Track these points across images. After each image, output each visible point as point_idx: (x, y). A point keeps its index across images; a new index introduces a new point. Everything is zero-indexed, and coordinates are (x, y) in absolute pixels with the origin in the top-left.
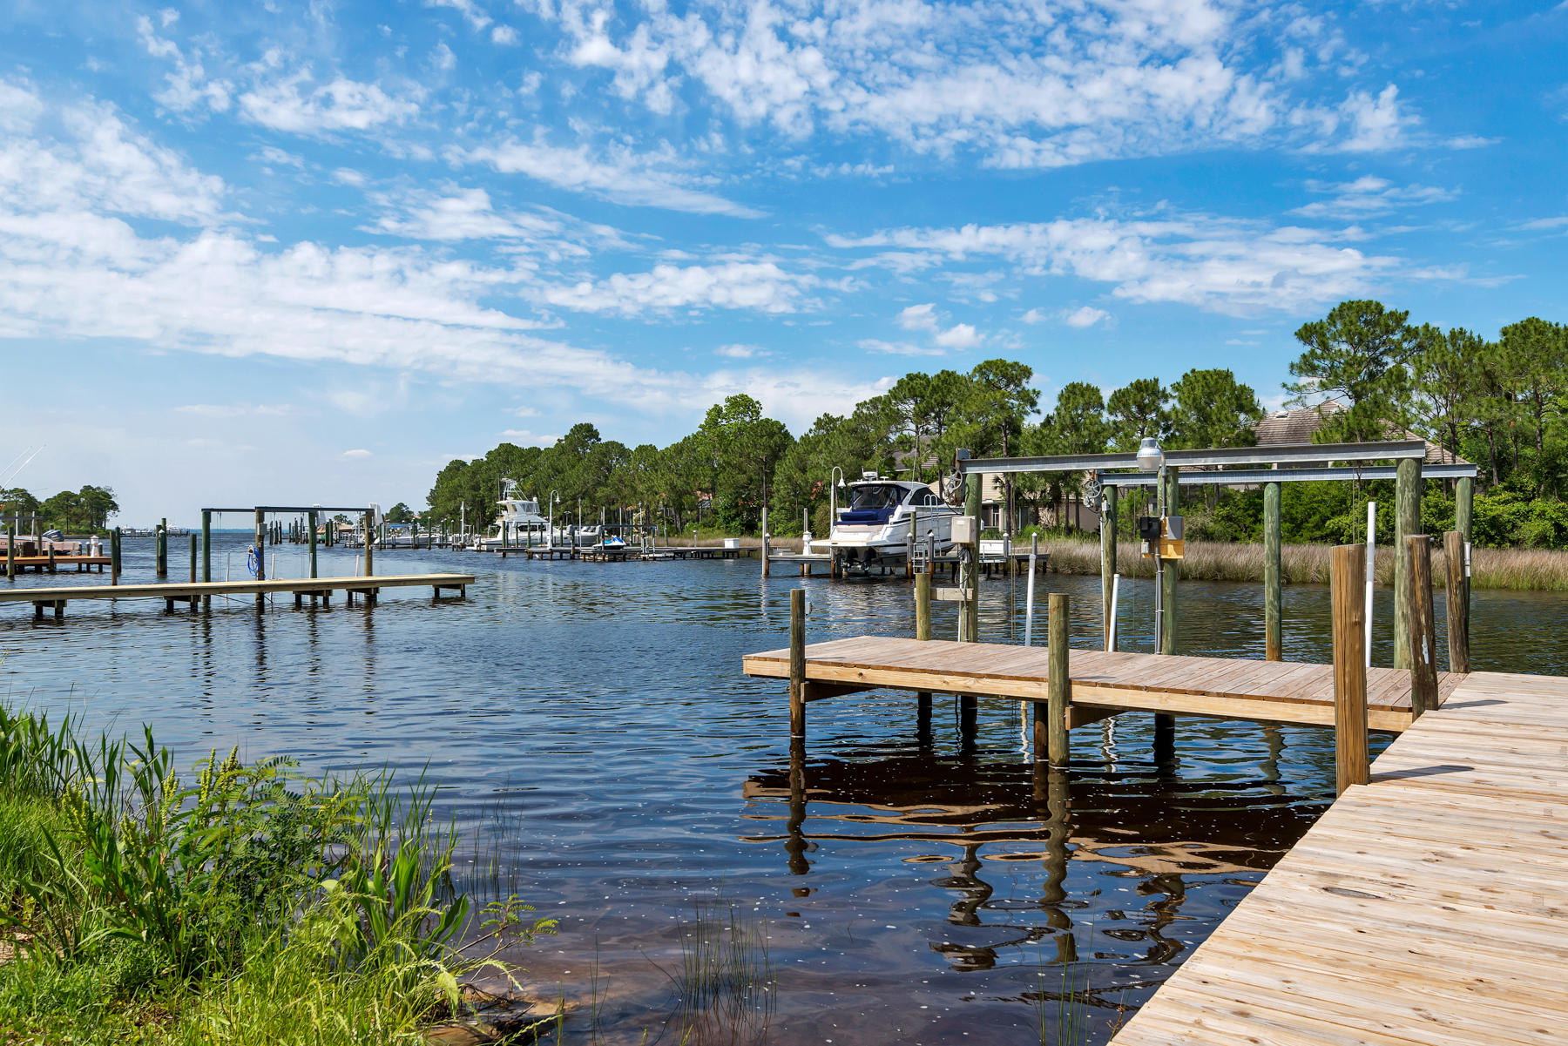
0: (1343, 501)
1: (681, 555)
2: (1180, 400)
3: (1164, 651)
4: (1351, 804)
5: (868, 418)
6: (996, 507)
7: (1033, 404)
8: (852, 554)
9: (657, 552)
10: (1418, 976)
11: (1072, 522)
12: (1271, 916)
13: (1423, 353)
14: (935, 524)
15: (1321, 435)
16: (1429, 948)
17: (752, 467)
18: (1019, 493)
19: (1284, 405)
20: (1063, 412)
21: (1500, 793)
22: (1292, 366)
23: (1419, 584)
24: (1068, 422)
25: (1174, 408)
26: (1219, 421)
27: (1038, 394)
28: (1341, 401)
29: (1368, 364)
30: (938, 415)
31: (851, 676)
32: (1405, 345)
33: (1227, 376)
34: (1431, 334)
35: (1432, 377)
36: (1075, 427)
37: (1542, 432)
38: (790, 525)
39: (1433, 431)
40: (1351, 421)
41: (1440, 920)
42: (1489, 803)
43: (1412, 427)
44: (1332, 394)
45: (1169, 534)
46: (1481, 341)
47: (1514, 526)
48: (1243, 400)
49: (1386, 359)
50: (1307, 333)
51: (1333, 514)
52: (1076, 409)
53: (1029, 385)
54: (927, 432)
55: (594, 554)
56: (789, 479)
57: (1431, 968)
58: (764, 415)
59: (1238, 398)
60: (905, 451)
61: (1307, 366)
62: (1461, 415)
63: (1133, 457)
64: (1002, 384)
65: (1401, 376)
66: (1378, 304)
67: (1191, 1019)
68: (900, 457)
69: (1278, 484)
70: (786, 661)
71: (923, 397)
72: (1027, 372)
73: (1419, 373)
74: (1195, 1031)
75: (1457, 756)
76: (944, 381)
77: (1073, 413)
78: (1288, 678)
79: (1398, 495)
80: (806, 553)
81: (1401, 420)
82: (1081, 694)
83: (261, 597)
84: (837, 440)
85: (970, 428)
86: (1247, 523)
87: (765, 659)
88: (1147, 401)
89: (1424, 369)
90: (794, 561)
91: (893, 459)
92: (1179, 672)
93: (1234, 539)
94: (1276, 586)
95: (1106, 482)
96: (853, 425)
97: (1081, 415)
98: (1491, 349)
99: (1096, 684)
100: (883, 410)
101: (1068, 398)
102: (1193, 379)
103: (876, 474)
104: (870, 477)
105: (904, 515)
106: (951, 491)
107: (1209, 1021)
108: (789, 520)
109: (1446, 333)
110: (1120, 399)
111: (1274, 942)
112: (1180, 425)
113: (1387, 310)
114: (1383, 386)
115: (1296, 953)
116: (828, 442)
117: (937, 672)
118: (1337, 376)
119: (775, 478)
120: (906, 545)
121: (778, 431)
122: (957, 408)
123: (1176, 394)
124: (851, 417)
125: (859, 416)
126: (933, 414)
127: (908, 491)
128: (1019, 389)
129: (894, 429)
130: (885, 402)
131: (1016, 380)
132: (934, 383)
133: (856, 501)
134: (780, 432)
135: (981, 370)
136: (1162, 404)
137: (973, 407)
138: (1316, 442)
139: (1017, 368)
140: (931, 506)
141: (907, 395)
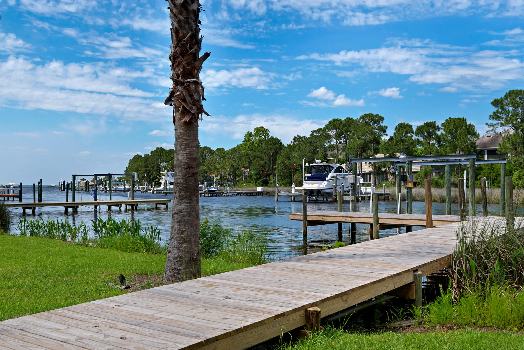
0: (511, 171)
1: (239, 194)
2: (444, 130)
5: (316, 137)
6: (370, 174)
7: (385, 131)
8: (311, 192)
9: (230, 193)
14: (344, 180)
15: (502, 144)
17: (266, 158)
18: (379, 168)
19: (487, 131)
20: (397, 135)
22: (490, 116)
24: (399, 139)
25: (442, 133)
26: (460, 138)
27: (386, 127)
28: (510, 130)
30: (345, 136)
31: (320, 219)
33: (463, 120)
36: (402, 141)
38: (283, 182)
40: (513, 138)
44: (506, 127)
45: (409, 180)
48: (470, 130)
50: (496, 103)
52: (402, 134)
53: (383, 124)
54: (341, 143)
55: (204, 193)
56: (283, 162)
58: (270, 135)
59: (468, 129)
60: (332, 151)
61: (495, 116)
64: (372, 123)
68: (329, 153)
71: (339, 129)
72: (382, 119)
76: (348, 122)
77: (401, 135)
79: (469, 168)
80: (293, 192)
82: (381, 221)
83: (96, 207)
84: (303, 146)
85: (358, 142)
88: (431, 131)
90: (288, 195)
91: (327, 154)
95: (397, 165)
96: (310, 140)
97: (404, 136)
99: (385, 219)
100: (322, 134)
101: (399, 129)
102: (450, 122)
103: (321, 161)
104: (318, 162)
105: (332, 177)
108: (283, 180)
110: (420, 129)
116: (299, 147)
119: (276, 162)
120: (332, 189)
121: (277, 142)
122: (353, 133)
123: (443, 128)
124: (309, 137)
125: (312, 136)
126: (343, 136)
127: (333, 167)
128: (379, 126)
129: (327, 142)
130: (323, 130)
131: (377, 122)
132: (344, 123)
133: (313, 172)
134: (278, 143)
135: (363, 117)
136: (437, 132)
137: (360, 133)
138: (499, 147)
139: (378, 117)
140: (342, 173)
141: (333, 128)
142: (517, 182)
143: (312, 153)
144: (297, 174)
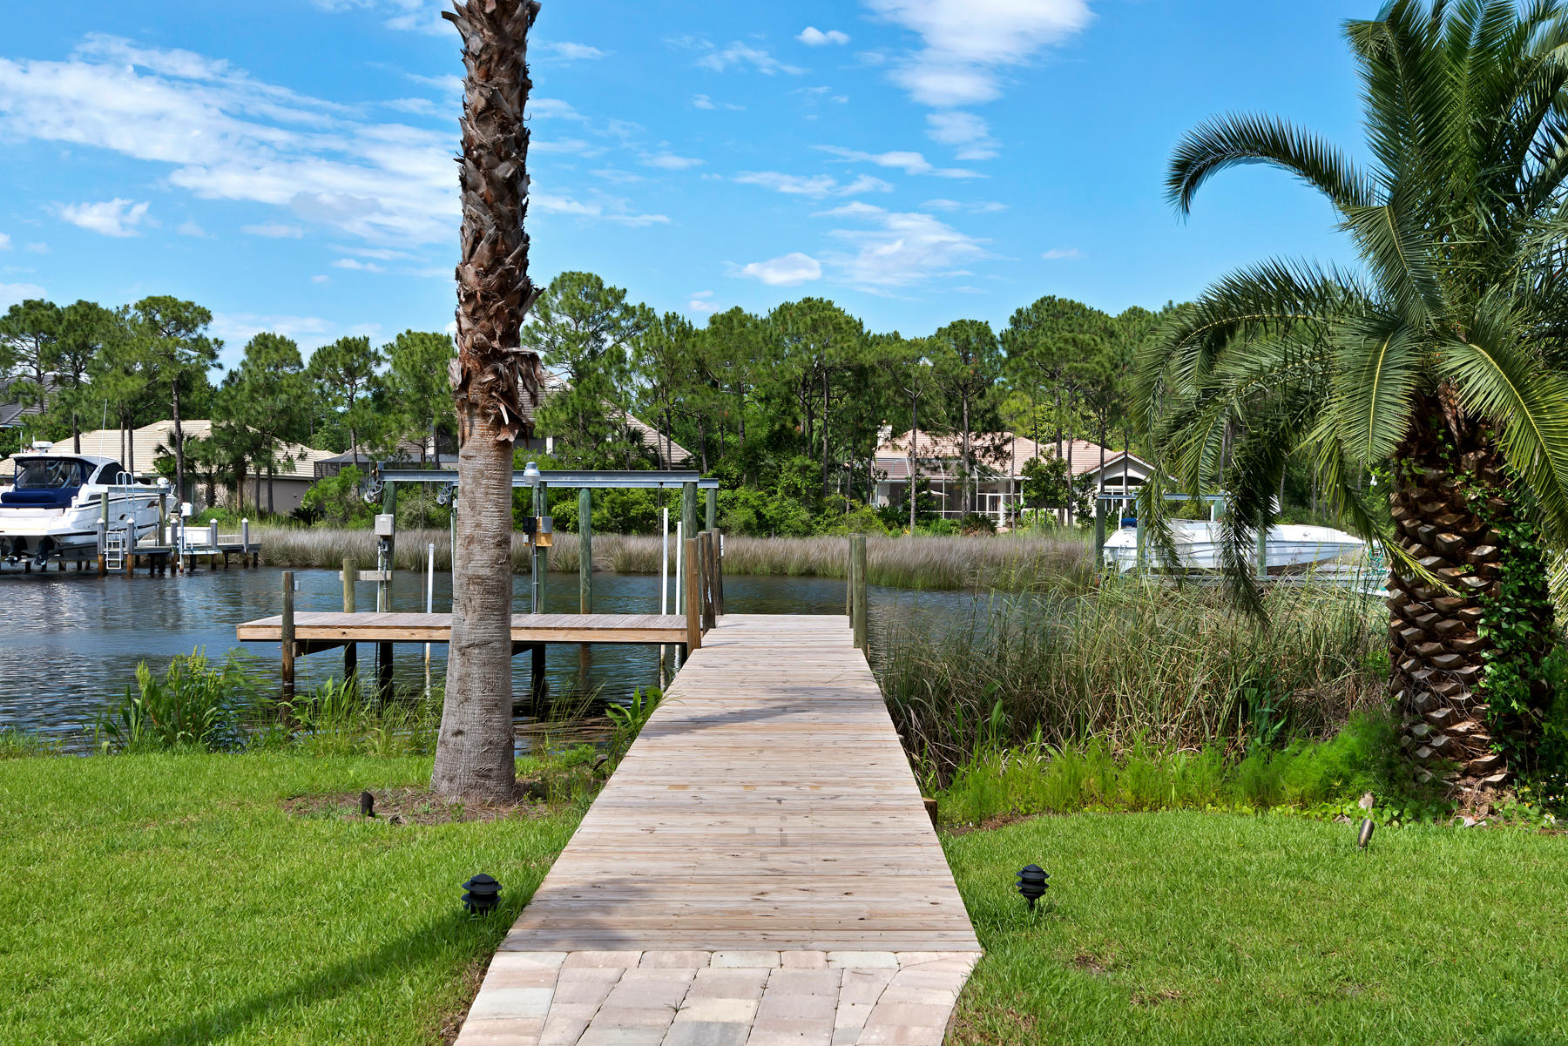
2: (395, 365)
7: (213, 356)
8: (19, 545)
13: (640, 334)
14: (129, 507)
15: (547, 414)
20: (253, 368)
24: (260, 381)
25: (389, 373)
27: (220, 344)
28: (565, 379)
29: (589, 340)
30: (76, 360)
31: (336, 635)
32: (623, 323)
34: (646, 314)
35: (648, 360)
36: (270, 388)
37: (744, 421)
40: (575, 401)
44: (555, 370)
45: (543, 529)
46: (691, 327)
49: (604, 335)
52: (269, 365)
53: (210, 332)
64: (172, 328)
65: (621, 357)
66: (598, 279)
69: (589, 489)
70: (278, 626)
71: (51, 334)
72: (206, 317)
73: (639, 356)
76: (83, 316)
77: (267, 371)
79: (683, 504)
87: (255, 626)
88: (356, 363)
89: (643, 351)
97: (275, 374)
98: (701, 336)
101: (259, 352)
102: (409, 342)
104: (42, 447)
105: (92, 497)
109: (660, 315)
110: (324, 359)
113: (606, 286)
114: (604, 366)
120: (95, 533)
122: (105, 351)
123: (390, 357)
126: (67, 359)
127: (95, 466)
128: (194, 336)
131: (188, 325)
132: (69, 316)
133: (21, 478)
135: (144, 306)
136: (374, 369)
137: (132, 354)
139: (191, 309)
140: (124, 486)
141: (26, 328)
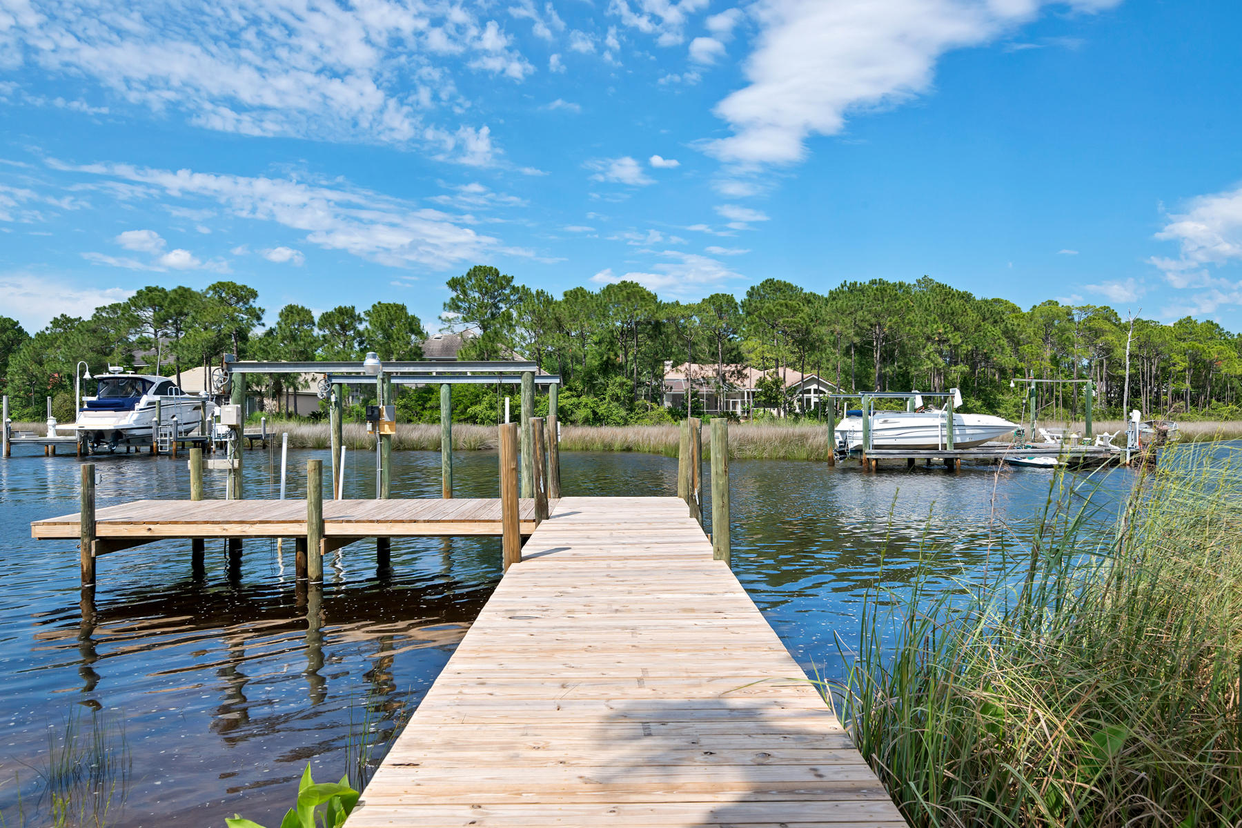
0: (477, 396)
2: (370, 323)
3: (383, 497)
4: (514, 573)
5: (107, 321)
7: (259, 318)
8: (99, 435)
10: (562, 650)
11: (291, 409)
12: (485, 636)
13: (522, 303)
14: (178, 410)
15: (463, 352)
16: (564, 637)
18: (248, 386)
19: (440, 330)
20: (283, 326)
21: (586, 559)
22: (445, 304)
23: (538, 446)
24: (288, 334)
25: (367, 328)
26: (398, 339)
27: (263, 311)
28: (475, 331)
29: (491, 308)
30: (175, 322)
31: (141, 532)
32: (512, 297)
33: (403, 309)
34: (526, 291)
35: (527, 319)
36: (294, 338)
37: (585, 356)
38: (26, 411)
39: (528, 352)
40: (481, 344)
41: (568, 623)
42: (581, 564)
43: (515, 349)
44: (470, 325)
45: (385, 417)
46: (552, 299)
47: (572, 412)
48: (413, 326)
49: (501, 305)
50: (454, 284)
51: (472, 404)
52: (294, 324)
53: (256, 304)
54: (166, 335)
56: (25, 371)
57: (567, 645)
59: (410, 324)
60: (146, 350)
61: (454, 306)
62: (542, 343)
63: (361, 365)
64: (233, 301)
65: (510, 317)
67: (457, 692)
68: (139, 354)
69: (449, 384)
70: (77, 523)
71: (161, 307)
72: (254, 294)
73: (520, 315)
74: (460, 697)
75: (561, 543)
76: (181, 295)
77: (291, 327)
78: (464, 508)
79: (522, 393)
80: (51, 436)
81: (510, 345)
82: (331, 530)
84: (75, 337)
85: (205, 335)
86: (418, 410)
87: (55, 524)
88: (347, 322)
89: (523, 313)
90: (38, 443)
91: (133, 356)
92: (396, 510)
93: (410, 421)
94: (449, 451)
95: (334, 381)
96: (93, 326)
97: (297, 329)
98: (559, 304)
99: (342, 521)
100: (123, 314)
101: (288, 316)
102: (379, 309)
103: (121, 369)
104: (115, 370)
105: (149, 403)
106: (219, 385)
107: (466, 691)
108: (25, 407)
109: (534, 292)
110: (327, 319)
111: (488, 648)
112: (371, 341)
113: (501, 274)
114: (499, 323)
115: (502, 651)
116: (67, 339)
117: (219, 523)
118: (473, 314)
119: (7, 370)
120: (151, 428)
121: (10, 327)
122: (193, 317)
123: (368, 318)
124: (90, 319)
125: (98, 319)
126: (170, 321)
127: (153, 383)
128: (247, 306)
129: (133, 331)
130: (124, 308)
131: (244, 300)
132: (172, 296)
133: (103, 391)
134: (13, 328)
135: (216, 288)
136: (357, 325)
137: (208, 318)
138: (460, 356)
139: (245, 290)
140: (174, 396)
141: (147, 304)
142: (488, 413)
143: (98, 353)
144: (61, 396)
